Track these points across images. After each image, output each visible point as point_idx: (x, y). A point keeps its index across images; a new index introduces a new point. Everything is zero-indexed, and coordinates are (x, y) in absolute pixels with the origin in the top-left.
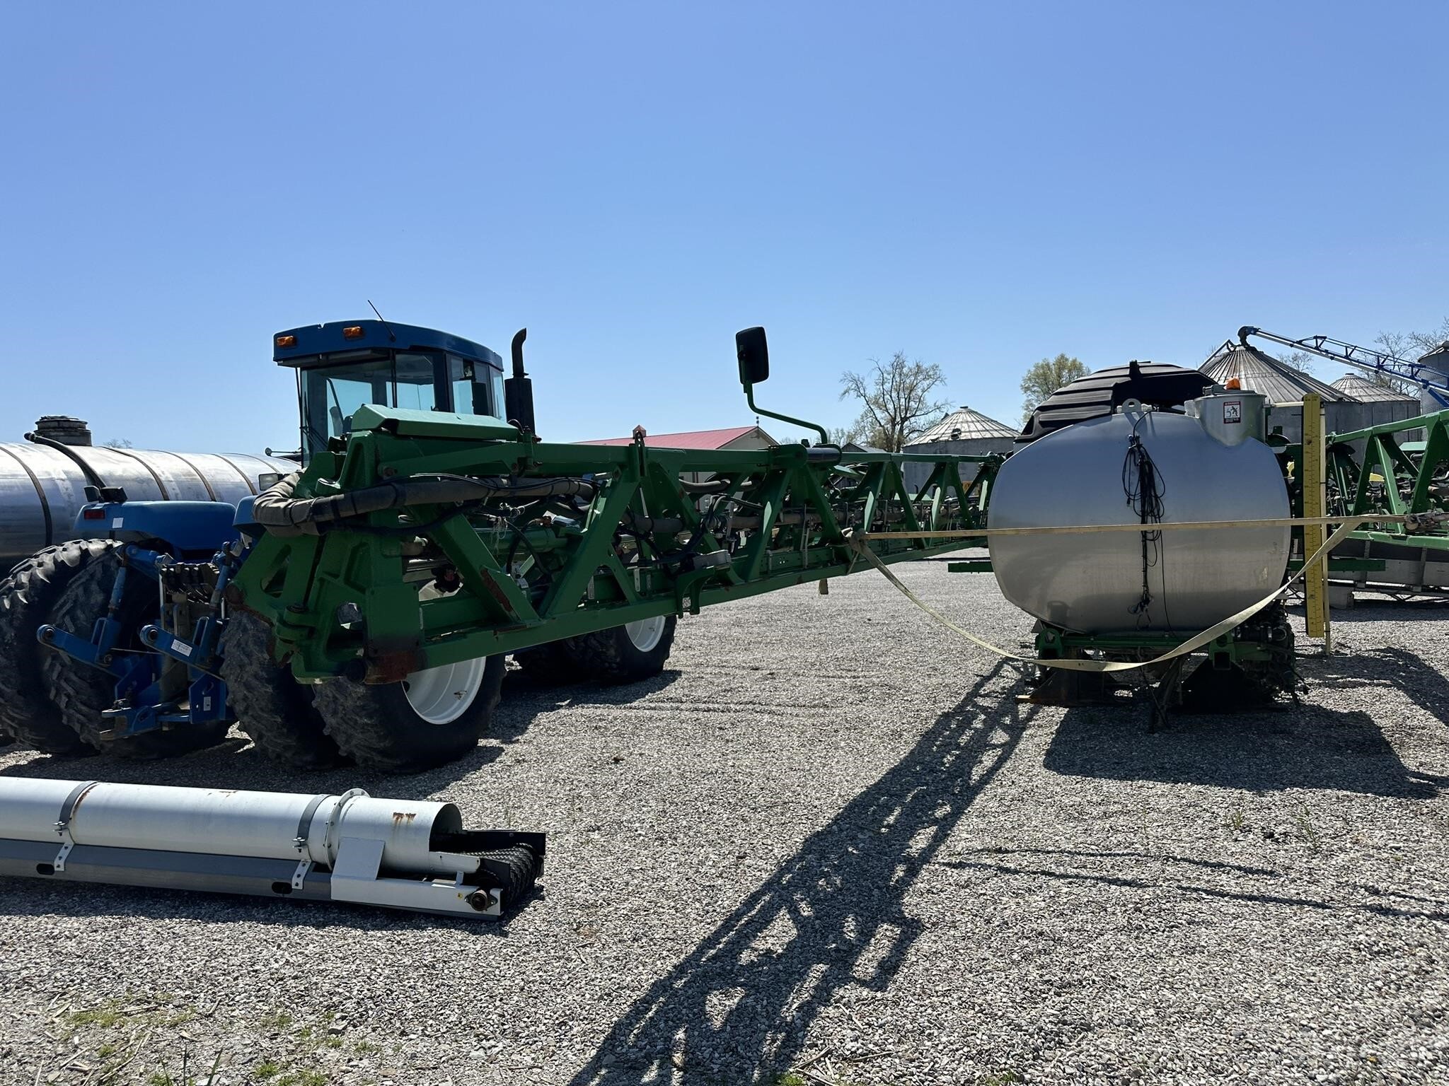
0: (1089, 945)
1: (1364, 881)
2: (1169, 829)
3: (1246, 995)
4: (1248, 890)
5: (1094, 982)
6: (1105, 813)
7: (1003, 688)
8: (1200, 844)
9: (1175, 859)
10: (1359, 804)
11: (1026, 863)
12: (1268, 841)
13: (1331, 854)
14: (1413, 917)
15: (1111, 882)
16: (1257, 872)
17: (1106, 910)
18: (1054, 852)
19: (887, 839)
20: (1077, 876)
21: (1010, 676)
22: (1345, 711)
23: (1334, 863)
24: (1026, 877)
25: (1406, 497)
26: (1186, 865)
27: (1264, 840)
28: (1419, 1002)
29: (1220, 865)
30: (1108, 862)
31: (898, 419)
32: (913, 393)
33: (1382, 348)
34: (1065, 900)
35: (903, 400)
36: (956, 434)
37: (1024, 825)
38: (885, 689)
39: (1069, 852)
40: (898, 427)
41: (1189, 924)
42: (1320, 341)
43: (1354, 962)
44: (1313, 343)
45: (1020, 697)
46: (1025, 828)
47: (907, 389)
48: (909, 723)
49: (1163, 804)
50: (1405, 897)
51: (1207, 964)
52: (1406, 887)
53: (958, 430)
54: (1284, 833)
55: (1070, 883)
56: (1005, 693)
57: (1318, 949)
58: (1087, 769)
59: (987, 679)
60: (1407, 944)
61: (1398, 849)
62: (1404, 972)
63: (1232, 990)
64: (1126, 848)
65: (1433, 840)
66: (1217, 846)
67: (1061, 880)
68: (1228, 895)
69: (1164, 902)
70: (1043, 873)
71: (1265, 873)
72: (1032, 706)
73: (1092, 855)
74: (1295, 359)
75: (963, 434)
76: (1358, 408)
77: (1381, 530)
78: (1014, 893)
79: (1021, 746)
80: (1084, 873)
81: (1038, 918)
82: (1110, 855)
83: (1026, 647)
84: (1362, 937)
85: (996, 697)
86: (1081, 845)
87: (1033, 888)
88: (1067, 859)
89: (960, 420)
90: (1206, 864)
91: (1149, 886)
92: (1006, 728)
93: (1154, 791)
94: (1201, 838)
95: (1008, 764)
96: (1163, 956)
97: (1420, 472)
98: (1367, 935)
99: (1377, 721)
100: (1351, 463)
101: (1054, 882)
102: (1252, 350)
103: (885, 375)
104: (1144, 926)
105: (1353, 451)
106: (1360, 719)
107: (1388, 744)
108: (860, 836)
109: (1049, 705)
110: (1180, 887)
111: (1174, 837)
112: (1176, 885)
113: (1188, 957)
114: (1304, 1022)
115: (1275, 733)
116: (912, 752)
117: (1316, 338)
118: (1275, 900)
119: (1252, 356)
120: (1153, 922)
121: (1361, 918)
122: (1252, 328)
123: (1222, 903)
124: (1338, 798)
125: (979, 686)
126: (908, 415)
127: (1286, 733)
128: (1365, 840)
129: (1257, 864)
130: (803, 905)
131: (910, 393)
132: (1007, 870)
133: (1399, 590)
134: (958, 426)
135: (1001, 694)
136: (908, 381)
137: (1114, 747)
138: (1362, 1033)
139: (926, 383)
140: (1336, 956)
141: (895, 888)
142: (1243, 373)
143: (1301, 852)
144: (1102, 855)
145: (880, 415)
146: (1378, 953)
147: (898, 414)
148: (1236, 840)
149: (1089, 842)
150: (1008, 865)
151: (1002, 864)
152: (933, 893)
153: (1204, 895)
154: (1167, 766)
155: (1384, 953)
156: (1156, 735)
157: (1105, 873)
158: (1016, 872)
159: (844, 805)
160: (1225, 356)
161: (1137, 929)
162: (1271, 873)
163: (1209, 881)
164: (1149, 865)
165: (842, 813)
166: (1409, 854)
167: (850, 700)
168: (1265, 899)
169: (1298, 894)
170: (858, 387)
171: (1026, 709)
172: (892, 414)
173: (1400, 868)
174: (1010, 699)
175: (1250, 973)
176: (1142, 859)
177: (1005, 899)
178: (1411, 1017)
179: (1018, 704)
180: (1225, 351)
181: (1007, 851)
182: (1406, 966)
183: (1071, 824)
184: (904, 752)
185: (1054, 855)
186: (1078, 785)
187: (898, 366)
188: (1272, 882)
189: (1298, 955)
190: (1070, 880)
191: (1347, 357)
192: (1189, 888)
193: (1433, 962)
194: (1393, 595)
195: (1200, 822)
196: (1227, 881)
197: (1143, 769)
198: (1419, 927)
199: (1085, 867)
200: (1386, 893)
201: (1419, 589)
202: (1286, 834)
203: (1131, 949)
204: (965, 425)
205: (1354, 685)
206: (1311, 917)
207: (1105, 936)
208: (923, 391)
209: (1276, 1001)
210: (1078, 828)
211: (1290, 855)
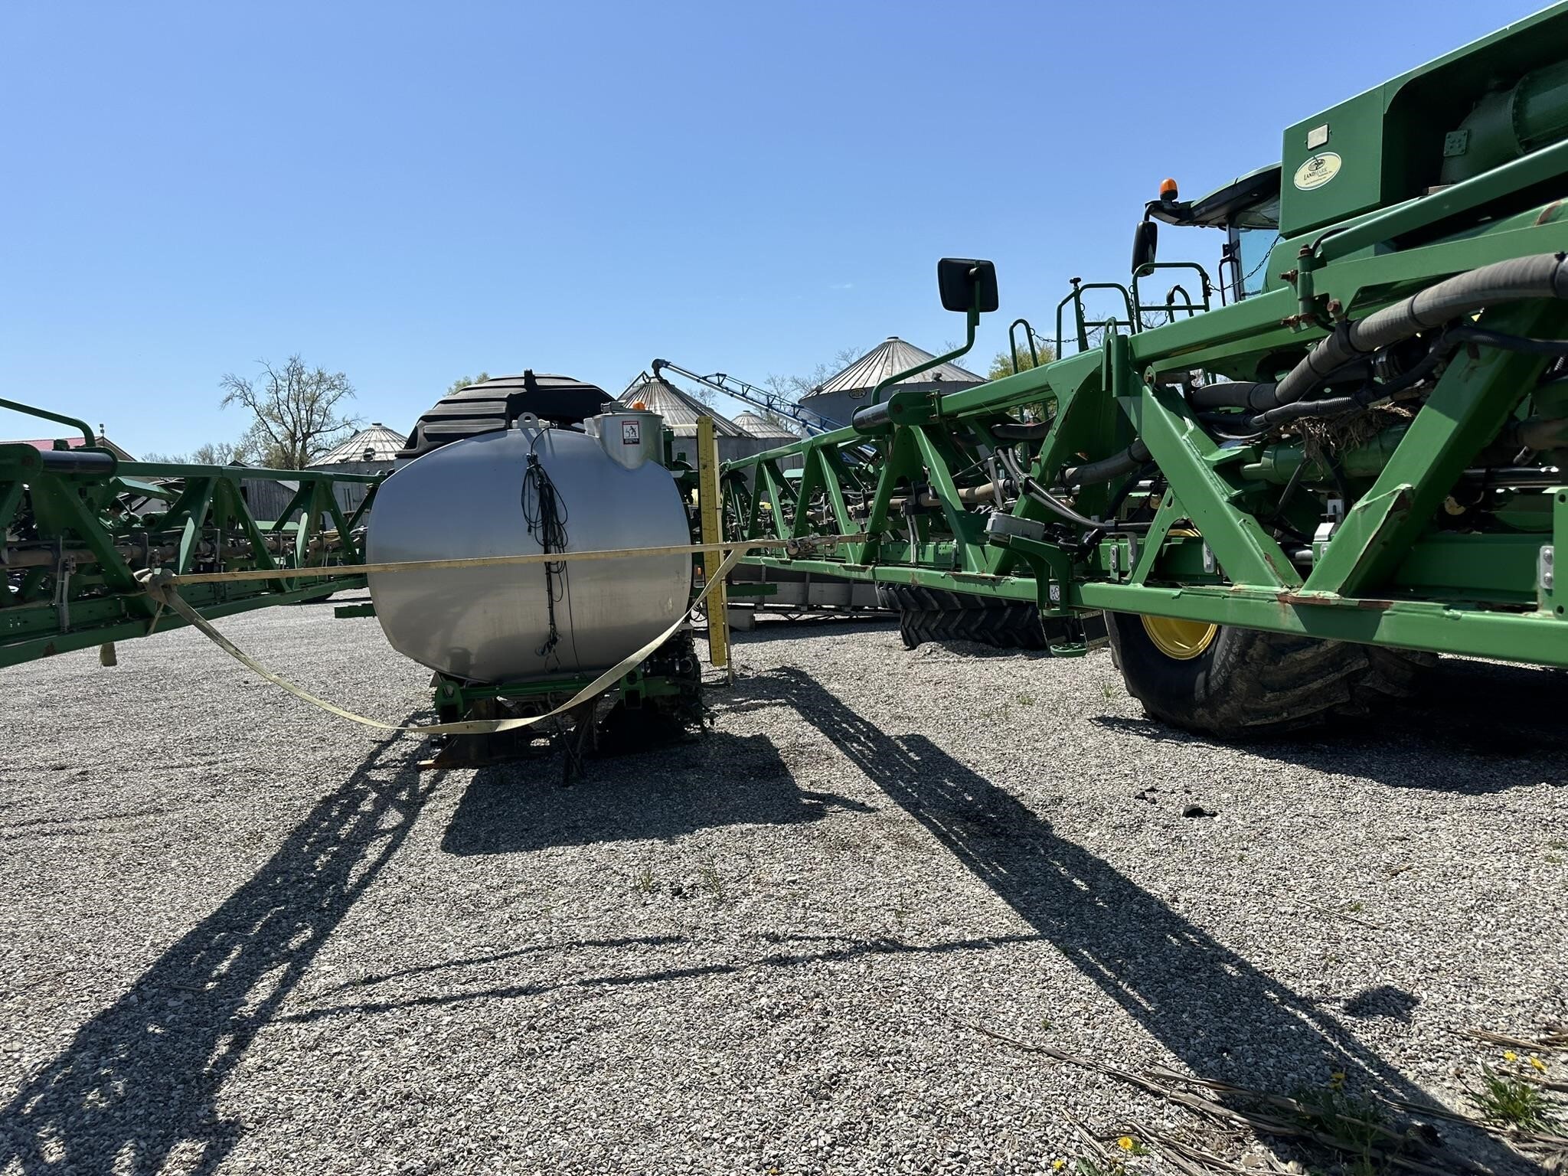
0: (469, 1096)
1: (765, 928)
2: (575, 906)
3: (647, 1115)
4: (656, 967)
5: (470, 1152)
6: (506, 899)
7: (405, 754)
8: (607, 919)
9: (579, 944)
10: (761, 835)
11: (401, 991)
12: (677, 898)
13: (734, 903)
14: (809, 962)
15: (503, 994)
16: (664, 941)
17: (494, 1037)
18: (439, 966)
19: (213, 997)
20: (463, 997)
21: (415, 737)
22: (749, 735)
23: (738, 912)
24: (398, 1013)
25: (789, 522)
26: (590, 949)
27: (672, 899)
28: (817, 1071)
29: (627, 941)
30: (502, 965)
31: (299, 435)
32: (317, 405)
33: (769, 388)
34: (445, 1036)
35: (303, 413)
36: (369, 454)
37: (406, 936)
38: (251, 776)
39: (458, 963)
40: (299, 445)
41: (589, 1031)
42: (721, 378)
43: (756, 1035)
44: (715, 379)
45: (423, 763)
46: (407, 940)
47: (308, 399)
48: (276, 818)
49: (571, 874)
50: (801, 939)
51: (606, 1084)
52: (802, 926)
53: (371, 450)
54: (692, 886)
55: (454, 1008)
56: (406, 760)
57: (722, 1028)
58: (491, 846)
59: (385, 745)
60: (805, 998)
61: (794, 882)
62: (803, 1035)
63: (632, 1113)
64: (525, 941)
65: (823, 866)
66: (625, 916)
67: (444, 1007)
68: (633, 979)
69: (563, 1007)
70: (423, 1001)
71: (671, 939)
72: (436, 772)
73: (485, 960)
74: (702, 394)
75: (377, 455)
76: (754, 442)
77: (771, 555)
78: (379, 1041)
79: (417, 827)
80: (473, 988)
81: (407, 1072)
82: (506, 956)
84: (764, 1000)
85: (395, 767)
86: (473, 950)
87: (406, 1027)
88: (454, 973)
89: (373, 439)
90: (612, 943)
91: (547, 990)
92: (401, 806)
93: (563, 858)
94: (609, 910)
95: (398, 854)
96: (557, 1086)
97: (799, 496)
98: (768, 997)
99: (775, 742)
100: (745, 491)
101: (435, 1012)
102: (665, 383)
103: (279, 382)
104: (537, 1049)
105: (746, 479)
106: (761, 742)
107: (784, 765)
108: (171, 1003)
109: (456, 768)
110: (582, 983)
111: (580, 916)
112: (578, 979)
113: (586, 1078)
114: (707, 1135)
115: (687, 768)
116: (274, 859)
117: (718, 375)
118: (681, 974)
119: (665, 389)
120: (548, 1040)
121: (763, 976)
122: (664, 361)
123: (626, 992)
124: (742, 833)
125: (374, 755)
126: (311, 431)
127: (696, 766)
128: (766, 878)
129: (664, 931)
130: (51, 1144)
131: (312, 405)
132: (376, 1008)
133: (791, 610)
134: (371, 446)
135: (401, 762)
136: (309, 390)
137: (525, 810)
138: (764, 1130)
139: (331, 394)
140: (740, 1033)
141: (211, 1075)
142: (658, 405)
143: (707, 906)
144: (496, 958)
145: (275, 428)
146: (778, 1016)
147: (298, 428)
148: (645, 904)
149: (482, 944)
150: (378, 1000)
151: (369, 1000)
152: (266, 1069)
153: (608, 987)
154: (580, 824)
155: (784, 1015)
156: (571, 788)
157: (498, 982)
158: (388, 1007)
159: (155, 959)
160: (642, 387)
161: (529, 1054)
162: (678, 940)
163: (614, 966)
164: (550, 959)
165: (151, 972)
166: (804, 887)
167: (196, 798)
168: (671, 975)
169: (703, 960)
170: (245, 394)
171: (428, 778)
172: (292, 428)
173: (796, 905)
174: (411, 765)
175: (652, 1082)
176: (540, 953)
177: (366, 1053)
178: (810, 1092)
179: (419, 772)
180: (641, 382)
181: (379, 979)
182: (804, 1027)
183: (464, 923)
184: (263, 858)
185: (439, 971)
186: (479, 867)
187: (295, 371)
188: (679, 951)
189: (702, 1042)
190: (455, 1003)
191: (743, 395)
192: (591, 981)
193: (828, 1014)
194: (785, 615)
195: (609, 889)
196: (633, 962)
197: (554, 833)
198: (814, 974)
199: (475, 980)
200: (785, 939)
201: (806, 608)
202: (693, 887)
203: (520, 1087)
204: (379, 445)
205: (756, 707)
206: (717, 986)
207: (490, 1077)
208: (329, 403)
209: (679, 1113)
210: (473, 926)
211: (697, 911)
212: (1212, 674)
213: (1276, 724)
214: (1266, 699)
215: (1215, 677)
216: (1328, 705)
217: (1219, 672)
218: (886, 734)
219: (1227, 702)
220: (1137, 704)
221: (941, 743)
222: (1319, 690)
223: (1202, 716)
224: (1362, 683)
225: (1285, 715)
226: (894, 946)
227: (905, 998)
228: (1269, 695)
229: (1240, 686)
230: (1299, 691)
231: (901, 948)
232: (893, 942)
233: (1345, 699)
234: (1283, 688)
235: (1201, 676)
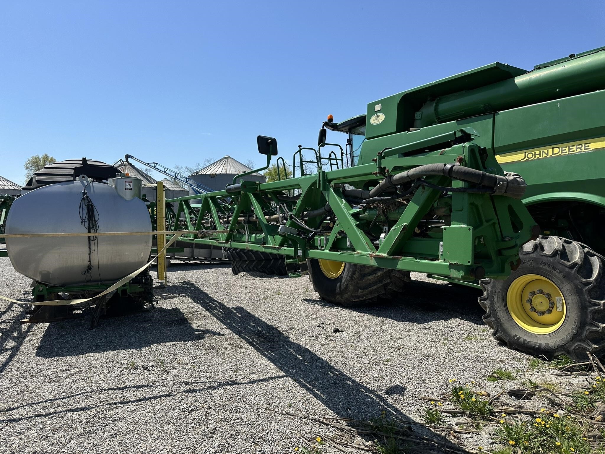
1: (183, 380)
2: (102, 376)
4: (139, 396)
6: (69, 374)
7: (13, 317)
8: (116, 380)
9: (105, 390)
11: (25, 413)
12: (145, 371)
13: (170, 371)
14: (202, 391)
15: (73, 411)
16: (142, 386)
17: (71, 427)
18: (42, 402)
20: (55, 413)
21: (17, 310)
22: (171, 308)
23: (172, 375)
24: (25, 421)
25: (194, 224)
26: (110, 392)
28: (208, 428)
29: (126, 388)
30: (72, 400)
34: (49, 428)
37: (25, 391)
39: (51, 400)
41: (113, 422)
42: (155, 165)
43: (183, 418)
49: (98, 364)
50: (198, 383)
52: (198, 378)
54: (152, 366)
55: (52, 418)
56: (14, 319)
57: (169, 416)
58: (60, 353)
59: (3, 313)
60: (201, 403)
61: (194, 363)
62: (201, 416)
64: (81, 390)
66: (124, 379)
67: (47, 417)
68: (130, 402)
69: (101, 414)
70: (36, 416)
71: (145, 386)
72: (30, 324)
73: (63, 398)
74: (146, 170)
76: (169, 192)
77: (184, 237)
78: (18, 433)
80: (59, 409)
81: (33, 444)
82: (73, 396)
83: (27, 294)
84: (185, 406)
86: (57, 395)
87: (30, 427)
88: (50, 404)
90: (120, 389)
91: (93, 408)
92: (15, 339)
93: (94, 358)
94: (117, 377)
95: (15, 358)
98: (186, 404)
99: (182, 311)
100: (172, 211)
101: (42, 420)
102: (130, 164)
104: (91, 430)
105: (173, 206)
106: (176, 311)
107: (187, 319)
109: (39, 323)
110: (108, 404)
111: (104, 379)
112: (106, 403)
117: (154, 163)
118: (150, 398)
119: (130, 167)
120: (96, 426)
121: (184, 397)
122: (130, 156)
123: (127, 407)
124: (171, 346)
128: (182, 362)
129: (141, 383)
132: (14, 420)
135: (12, 320)
140: (176, 417)
143: (159, 373)
144: (68, 397)
146: (191, 411)
148: (132, 374)
149: (61, 392)
150: (15, 417)
151: (11, 417)
153: (119, 405)
155: (193, 410)
156: (94, 330)
157: (70, 407)
158: (20, 420)
160: (120, 165)
161: (88, 432)
162: (148, 386)
163: (121, 397)
164: (93, 396)
166: (198, 364)
168: (146, 399)
169: (159, 393)
171: (26, 327)
173: (195, 371)
174: (17, 322)
176: (88, 394)
177: (12, 438)
178: (206, 436)
179: (21, 324)
180: (120, 162)
181: (14, 409)
182: (201, 414)
183: (52, 384)
185: (42, 404)
188: (148, 390)
189: (161, 422)
190: (52, 416)
191: (165, 172)
192: (112, 403)
193: (210, 408)
195: (116, 369)
196: (129, 395)
198: (204, 395)
199: (59, 406)
200: (192, 383)
201: (192, 259)
203: (85, 445)
206: (165, 402)
210: (56, 386)
211: (155, 375)
212: (342, 283)
213: (362, 300)
214: (359, 292)
215: (343, 284)
216: (378, 294)
217: (344, 283)
218: (227, 306)
219: (347, 293)
220: (317, 294)
221: (249, 310)
222: (375, 289)
223: (339, 298)
224: (388, 287)
225: (365, 297)
226: (234, 383)
227: (239, 401)
228: (360, 291)
229: (351, 287)
230: (369, 290)
231: (237, 383)
232: (233, 381)
233: (383, 292)
234: (364, 288)
235: (338, 284)
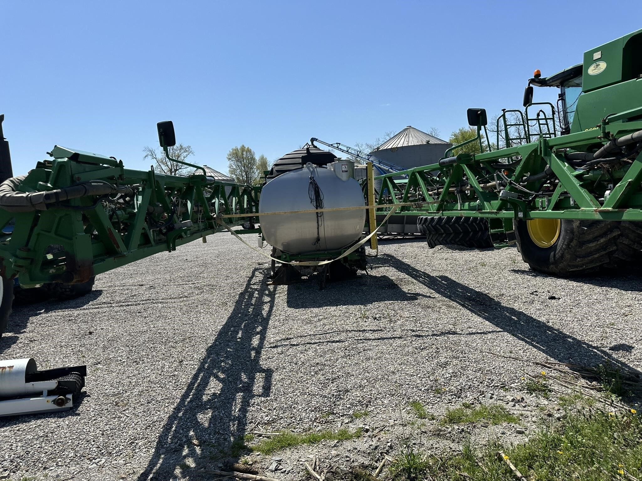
1: (409, 328)
4: (377, 337)
9: (349, 331)
11: (300, 341)
12: (376, 320)
13: (395, 322)
14: (427, 336)
15: (332, 342)
16: (377, 330)
20: (320, 342)
23: (398, 324)
24: (302, 346)
26: (353, 332)
27: (374, 320)
29: (364, 330)
30: (328, 336)
50: (422, 331)
52: (422, 327)
54: (379, 317)
60: (429, 345)
61: (414, 317)
67: (315, 345)
68: (371, 339)
70: (308, 343)
71: (379, 330)
90: (360, 331)
91: (345, 341)
98: (417, 344)
101: (313, 346)
112: (354, 339)
118: (386, 338)
121: (414, 340)
128: (403, 316)
129: (375, 328)
132: (294, 345)
143: (387, 322)
148: (365, 322)
150: (294, 343)
157: (329, 339)
158: (298, 345)
162: (381, 330)
163: (363, 336)
164: (342, 334)
166: (418, 318)
168: (383, 339)
169: (392, 335)
176: (339, 332)
177: (298, 355)
181: (290, 339)
185: (308, 337)
188: (382, 333)
190: (318, 344)
192: (358, 339)
193: (438, 348)
195: (351, 317)
196: (369, 335)
198: (430, 339)
199: (321, 339)
200: (416, 331)
206: (399, 342)
210: (312, 326)
211: (384, 323)
213: (581, 270)
214: (577, 261)
215: (558, 253)
216: (600, 263)
217: (559, 251)
218: (432, 275)
219: (562, 263)
220: (527, 265)
221: (454, 278)
222: (597, 258)
223: (552, 268)
224: (614, 255)
225: (584, 267)
226: (454, 333)
227: (462, 345)
229: (568, 256)
230: (590, 258)
231: (457, 334)
232: (454, 332)
233: (607, 261)
235: (552, 253)
